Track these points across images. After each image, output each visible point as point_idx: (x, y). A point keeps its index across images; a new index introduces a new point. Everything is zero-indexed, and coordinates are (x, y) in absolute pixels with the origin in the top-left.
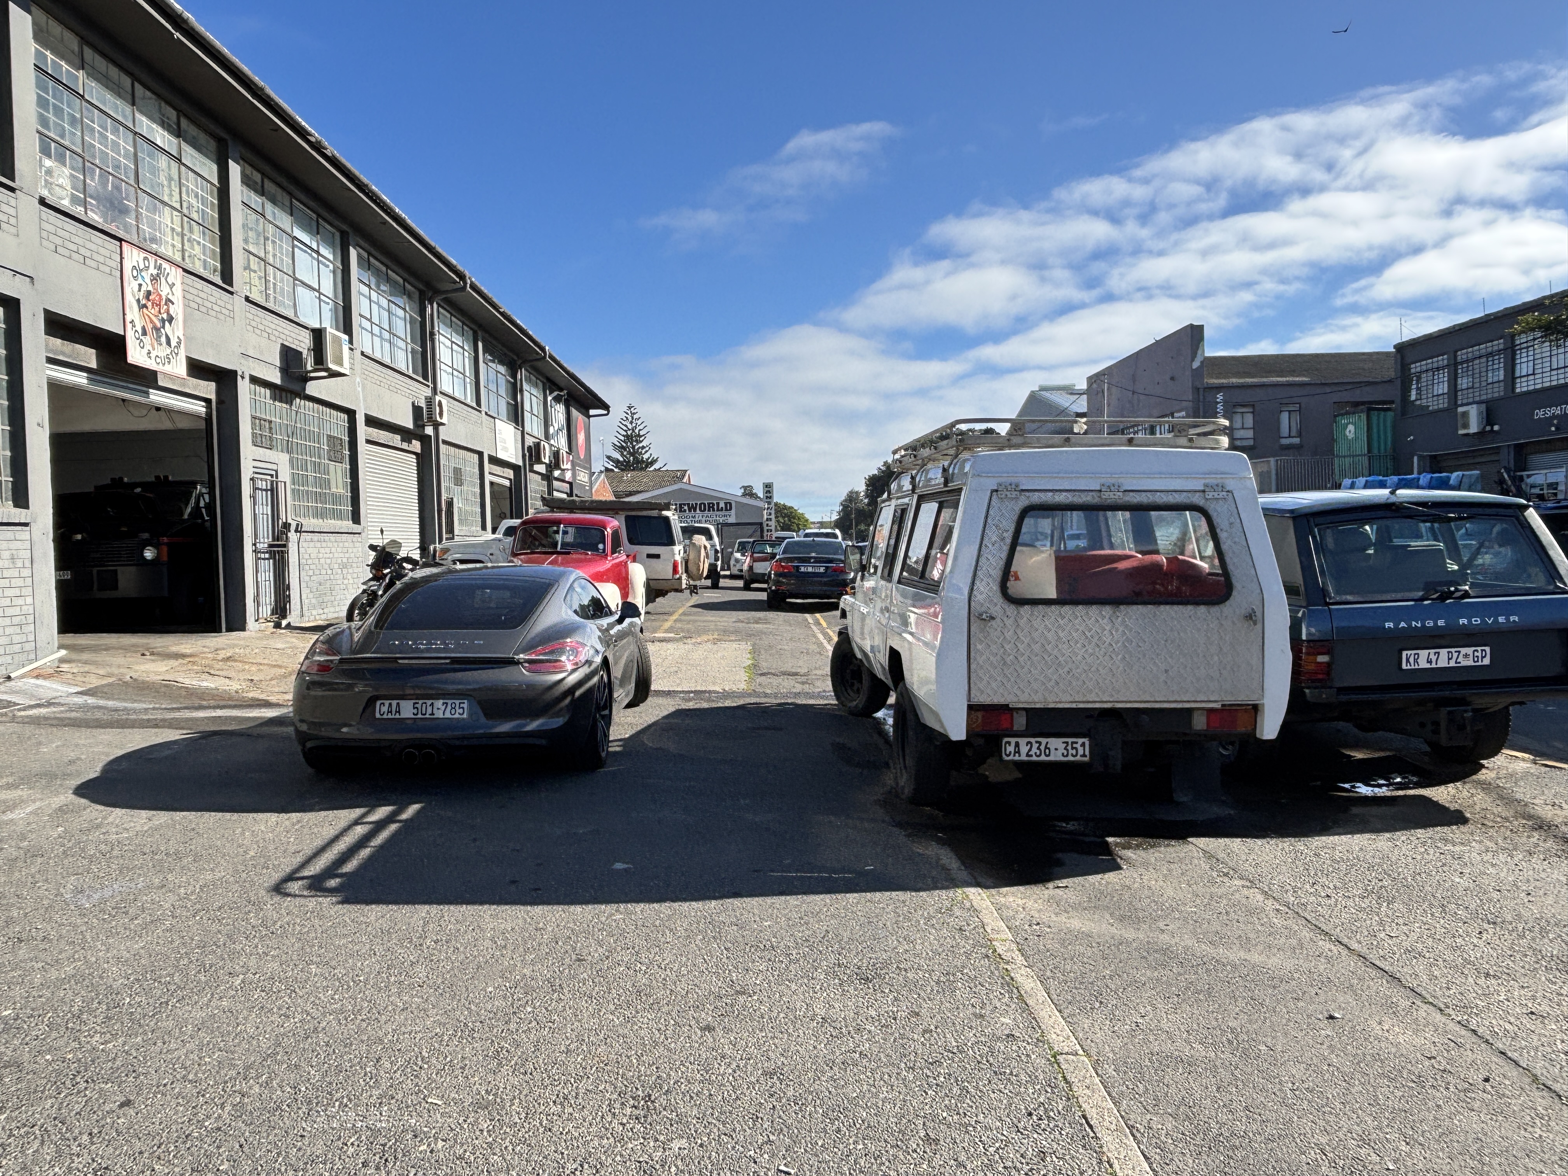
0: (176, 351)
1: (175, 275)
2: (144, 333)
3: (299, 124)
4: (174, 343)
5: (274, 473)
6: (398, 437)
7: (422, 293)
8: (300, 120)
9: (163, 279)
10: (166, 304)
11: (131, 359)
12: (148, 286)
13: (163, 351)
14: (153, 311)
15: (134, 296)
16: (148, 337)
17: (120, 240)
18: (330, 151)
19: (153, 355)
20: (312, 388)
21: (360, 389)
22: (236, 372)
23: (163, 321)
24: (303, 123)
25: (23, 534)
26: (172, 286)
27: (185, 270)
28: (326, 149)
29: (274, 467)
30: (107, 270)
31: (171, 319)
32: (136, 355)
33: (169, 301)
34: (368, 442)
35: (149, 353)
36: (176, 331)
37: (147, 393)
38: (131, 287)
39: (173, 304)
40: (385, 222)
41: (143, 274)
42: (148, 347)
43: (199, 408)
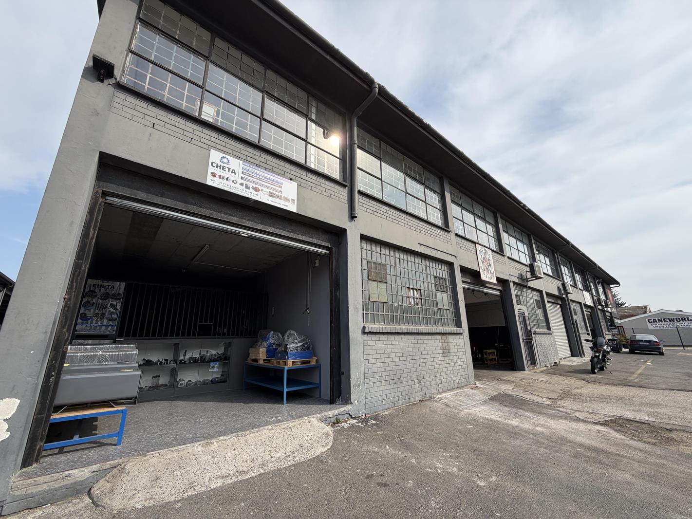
0: (493, 275)
1: (489, 252)
2: (485, 270)
4: (492, 273)
5: (524, 313)
6: (555, 299)
7: (552, 251)
11: (482, 278)
12: (483, 256)
13: (489, 275)
14: (486, 263)
15: (480, 259)
17: (475, 243)
20: (530, 284)
21: (543, 283)
22: (508, 280)
23: (488, 266)
25: (461, 337)
26: (489, 255)
27: (492, 250)
30: (473, 252)
31: (490, 265)
32: (483, 277)
33: (489, 260)
34: (547, 301)
35: (486, 276)
36: (492, 269)
37: (484, 289)
38: (479, 256)
41: (482, 252)
42: (486, 274)
43: (498, 293)
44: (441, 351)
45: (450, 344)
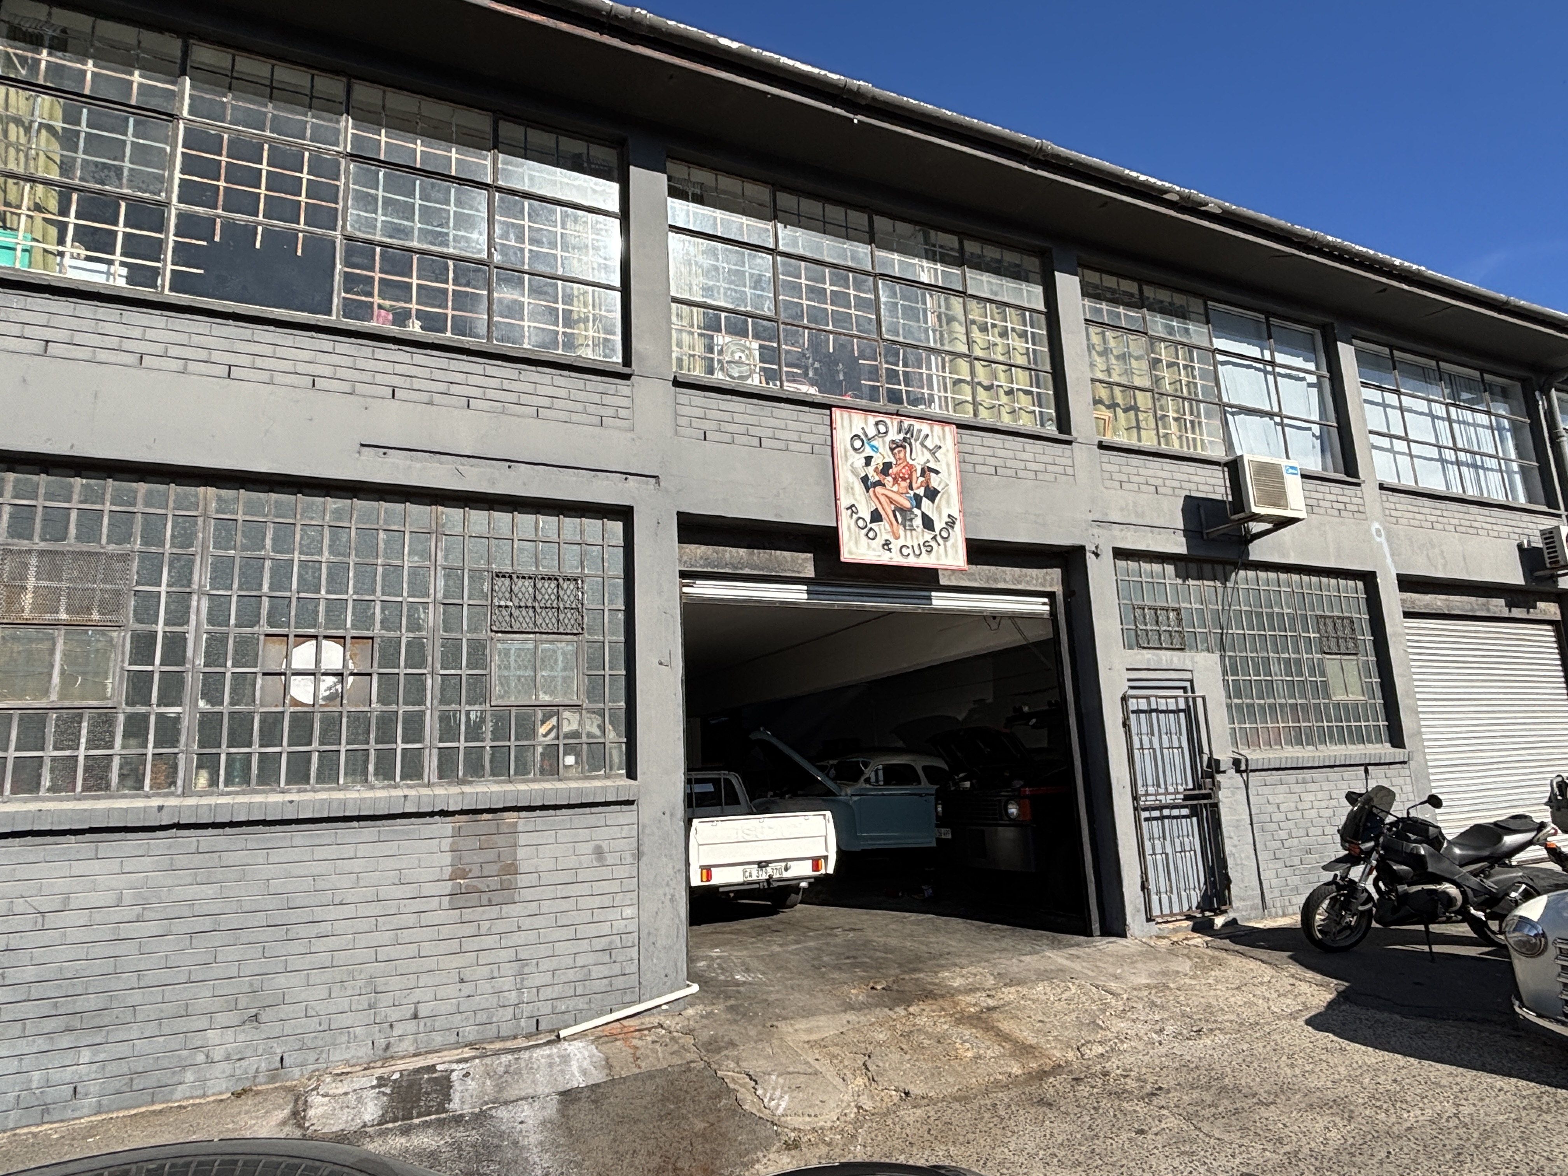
0: (945, 534)
1: (941, 435)
2: (877, 520)
3: (1135, 181)
4: (938, 525)
5: (1188, 684)
6: (1502, 602)
7: (1523, 381)
8: (1134, 174)
9: (916, 446)
10: (923, 474)
11: (848, 557)
12: (885, 457)
13: (917, 539)
14: (895, 488)
15: (854, 472)
16: (885, 524)
17: (829, 407)
18: (1214, 205)
19: (895, 545)
20: (1258, 551)
21: (1382, 540)
22: (1082, 549)
23: (917, 498)
24: (1142, 178)
25: (622, 817)
26: (935, 450)
27: (960, 426)
28: (1206, 204)
29: (1188, 675)
30: (807, 448)
31: (932, 494)
32: (859, 550)
33: (928, 471)
34: (1407, 615)
35: (887, 543)
36: (944, 508)
37: (929, 598)
38: (850, 463)
39: (937, 472)
40: (1386, 288)
41: (874, 443)
42: (884, 536)
43: (1039, 606)
44: (447, 887)
45: (521, 853)
